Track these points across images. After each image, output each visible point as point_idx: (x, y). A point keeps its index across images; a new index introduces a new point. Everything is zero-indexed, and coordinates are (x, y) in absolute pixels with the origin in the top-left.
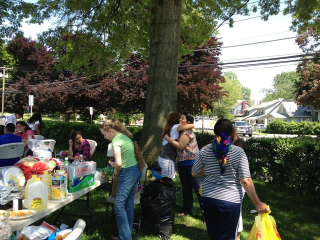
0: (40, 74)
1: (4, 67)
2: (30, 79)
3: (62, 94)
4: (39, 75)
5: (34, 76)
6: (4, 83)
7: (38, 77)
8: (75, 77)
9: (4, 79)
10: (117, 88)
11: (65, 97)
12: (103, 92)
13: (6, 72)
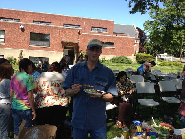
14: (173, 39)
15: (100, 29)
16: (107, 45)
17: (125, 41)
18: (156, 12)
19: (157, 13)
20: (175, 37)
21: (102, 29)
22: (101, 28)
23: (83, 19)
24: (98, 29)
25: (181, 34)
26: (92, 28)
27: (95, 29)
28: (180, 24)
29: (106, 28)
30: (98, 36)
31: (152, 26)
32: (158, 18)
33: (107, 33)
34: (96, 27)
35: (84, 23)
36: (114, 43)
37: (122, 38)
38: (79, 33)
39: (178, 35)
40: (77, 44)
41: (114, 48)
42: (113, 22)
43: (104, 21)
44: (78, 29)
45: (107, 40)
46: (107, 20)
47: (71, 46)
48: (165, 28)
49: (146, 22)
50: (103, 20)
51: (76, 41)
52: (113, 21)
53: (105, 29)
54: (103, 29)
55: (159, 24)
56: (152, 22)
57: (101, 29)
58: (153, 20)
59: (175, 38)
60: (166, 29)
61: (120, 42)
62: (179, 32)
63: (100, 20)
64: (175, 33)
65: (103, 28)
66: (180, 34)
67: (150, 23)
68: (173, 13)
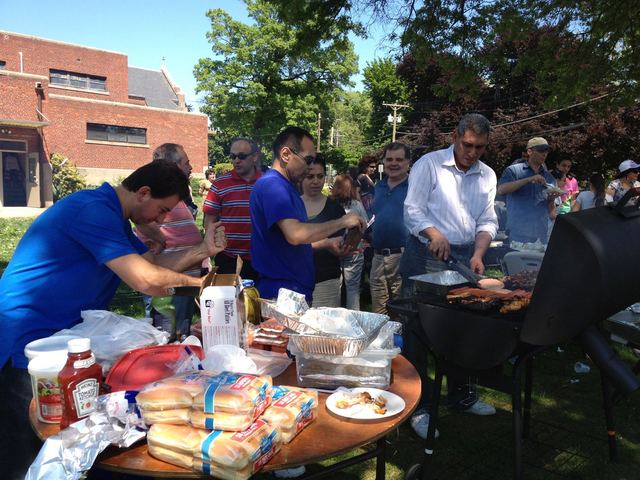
0: (456, 112)
1: (395, 105)
2: (438, 122)
3: (502, 147)
4: (453, 114)
5: (444, 116)
6: (394, 132)
7: (452, 118)
8: (525, 114)
9: (395, 125)
10: (622, 130)
11: (506, 153)
12: (590, 140)
13: (398, 112)
14: (287, 121)
15: (80, 79)
16: (124, 138)
17: (178, 123)
18: (230, 34)
19: (234, 39)
20: (289, 115)
21: (88, 80)
22: (84, 76)
23: (13, 38)
24: (74, 78)
25: (306, 107)
26: (54, 75)
27: (63, 77)
28: (297, 76)
29: (103, 79)
30: (89, 103)
31: (221, 77)
32: (240, 54)
33: (107, 93)
34: (65, 73)
35: (21, 53)
36: (146, 130)
37: (168, 113)
38: (40, 92)
39: (299, 110)
40: (35, 130)
41: (148, 146)
42: (124, 58)
43: (93, 52)
44: (34, 80)
45: (123, 119)
46: (104, 50)
47: (11, 138)
48: (262, 86)
49: (201, 63)
50: (89, 47)
51: (30, 122)
52: (124, 54)
53: (97, 82)
54: (93, 81)
55: (244, 72)
56: (218, 63)
57: (84, 80)
58: (222, 58)
59: (290, 118)
60: (266, 90)
61: (163, 126)
62: (302, 102)
63: (78, 49)
64: (289, 103)
65: (93, 77)
66: (303, 109)
67: (215, 69)
68: (280, 43)
